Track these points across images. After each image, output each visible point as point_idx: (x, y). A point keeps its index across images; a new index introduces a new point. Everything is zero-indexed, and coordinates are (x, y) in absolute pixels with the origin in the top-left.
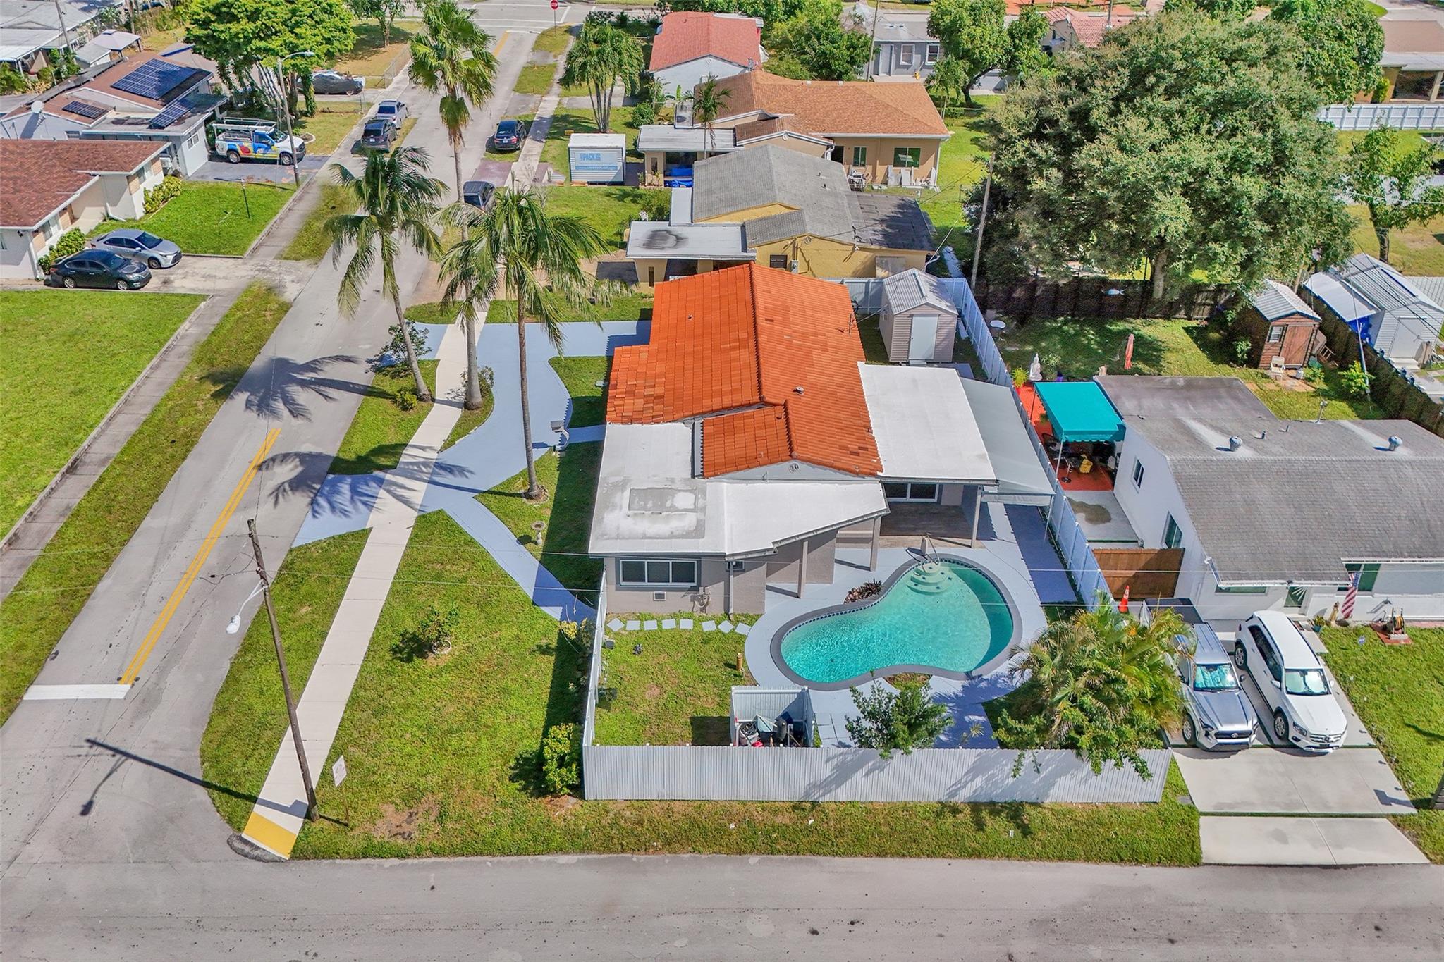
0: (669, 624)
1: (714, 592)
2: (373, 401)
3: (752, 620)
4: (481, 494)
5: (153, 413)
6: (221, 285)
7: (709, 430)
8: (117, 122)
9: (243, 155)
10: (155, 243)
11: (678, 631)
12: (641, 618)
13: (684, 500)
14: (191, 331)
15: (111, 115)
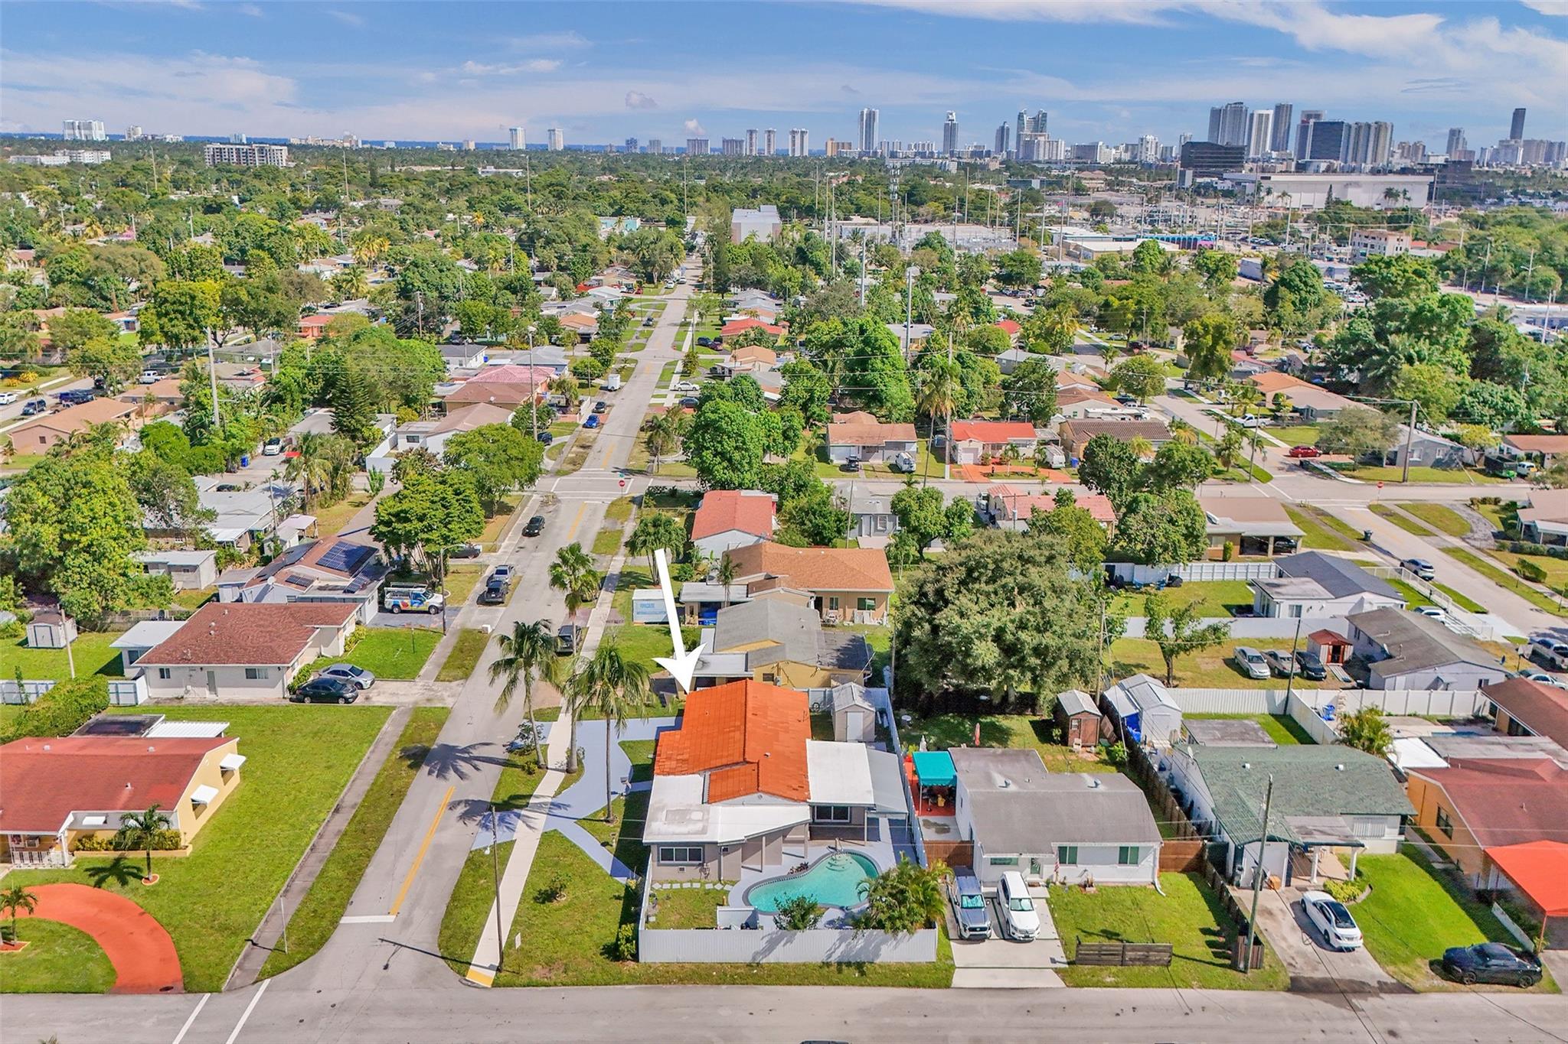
0: (687, 885)
1: (712, 866)
2: (510, 770)
3: (733, 883)
4: (578, 820)
5: (376, 780)
6: (403, 699)
7: (713, 777)
8: (320, 588)
9: (403, 608)
10: (359, 673)
11: (692, 889)
12: (671, 883)
13: (697, 815)
14: (390, 731)
15: (316, 584)
